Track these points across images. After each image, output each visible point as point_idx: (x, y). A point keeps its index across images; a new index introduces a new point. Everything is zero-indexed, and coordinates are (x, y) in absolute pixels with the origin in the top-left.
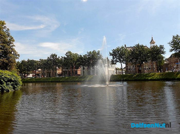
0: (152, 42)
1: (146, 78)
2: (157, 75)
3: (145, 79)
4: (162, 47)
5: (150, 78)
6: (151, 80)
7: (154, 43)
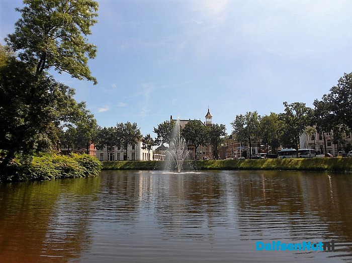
0: (208, 116)
1: (205, 166)
2: (217, 163)
3: (203, 167)
4: (223, 127)
5: (208, 167)
6: (210, 169)
7: (210, 117)
